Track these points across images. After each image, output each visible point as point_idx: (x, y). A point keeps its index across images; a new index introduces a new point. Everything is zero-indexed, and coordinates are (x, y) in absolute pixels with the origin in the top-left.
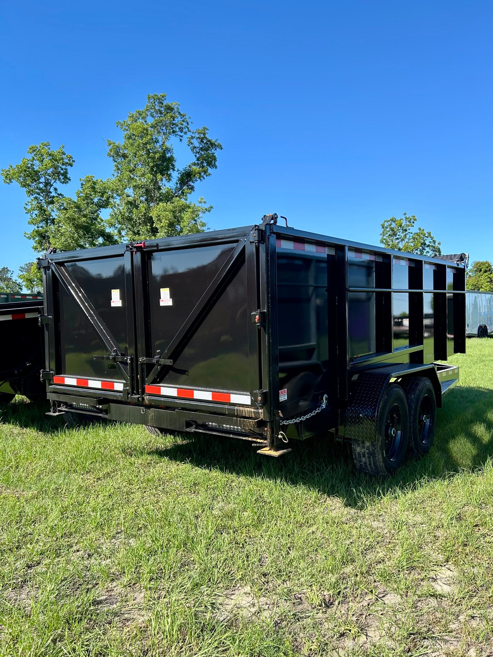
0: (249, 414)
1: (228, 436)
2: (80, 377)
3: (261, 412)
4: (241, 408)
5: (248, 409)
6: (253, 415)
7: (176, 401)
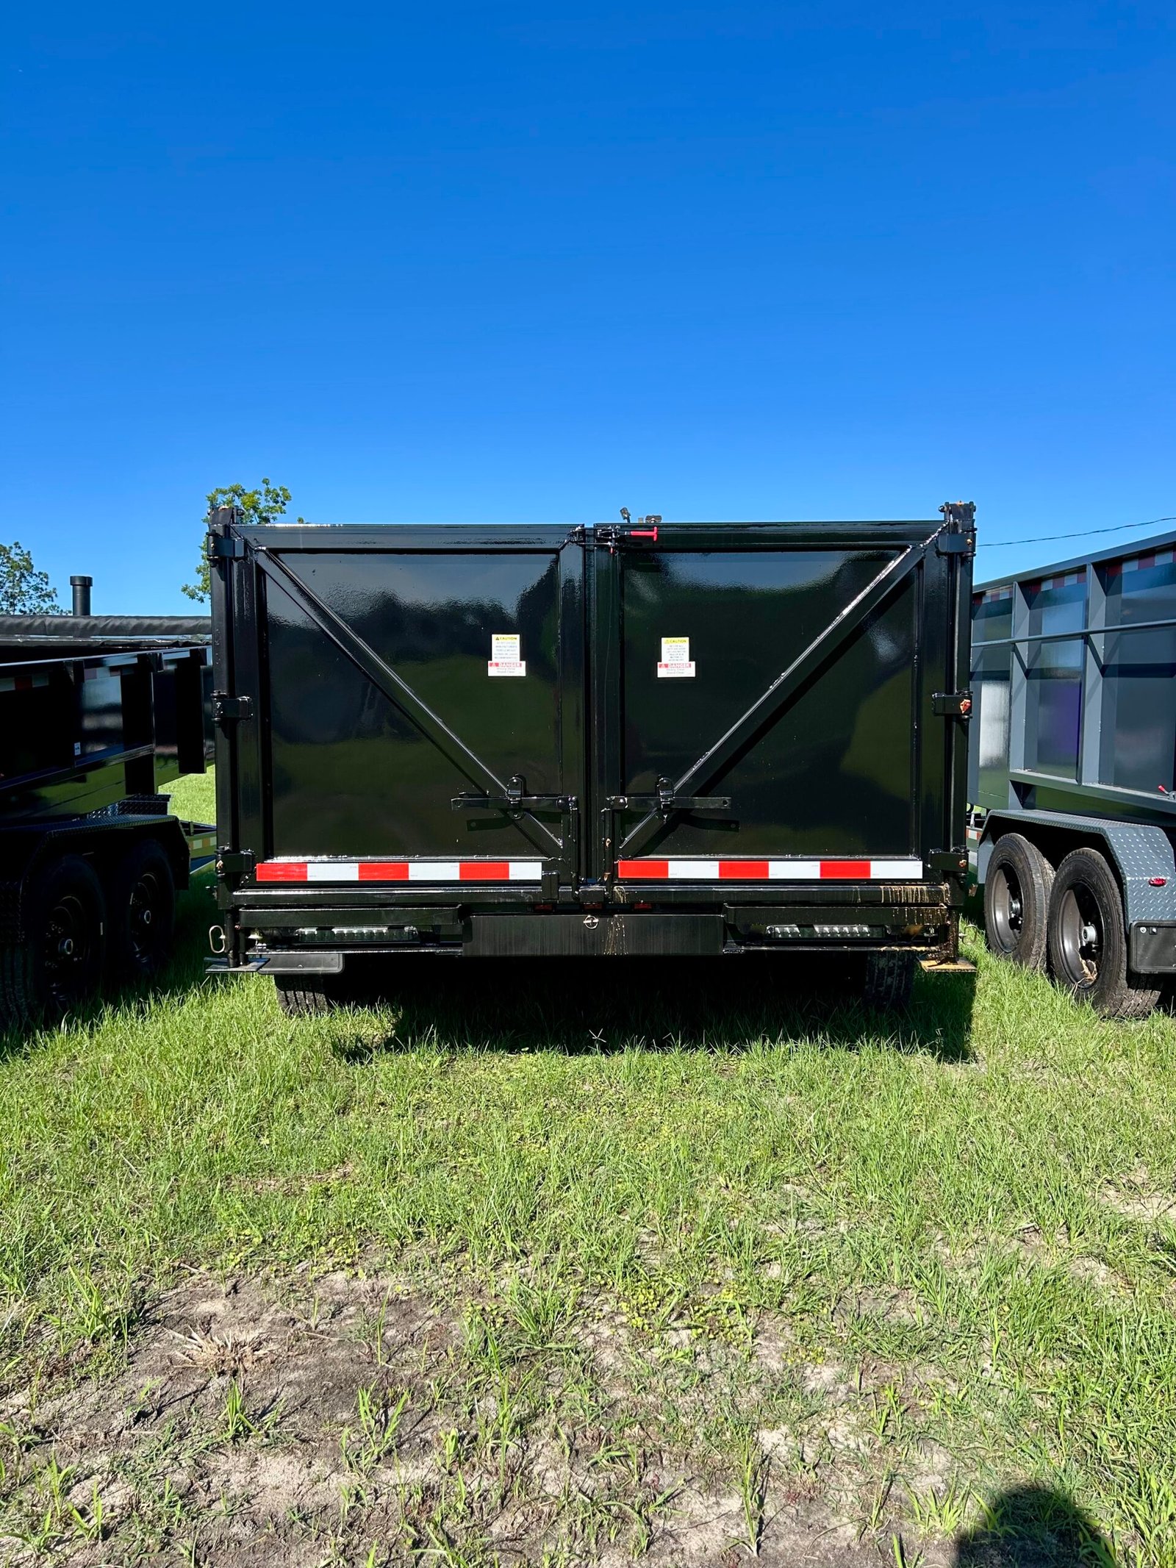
0: (917, 898)
1: (839, 949)
2: (373, 858)
3: (947, 891)
4: (895, 888)
5: (914, 887)
6: (926, 897)
7: (715, 888)
